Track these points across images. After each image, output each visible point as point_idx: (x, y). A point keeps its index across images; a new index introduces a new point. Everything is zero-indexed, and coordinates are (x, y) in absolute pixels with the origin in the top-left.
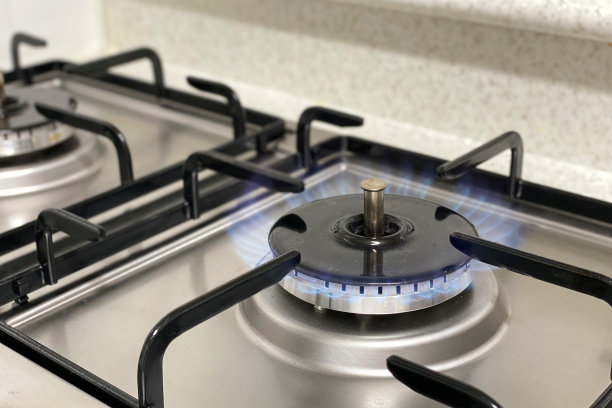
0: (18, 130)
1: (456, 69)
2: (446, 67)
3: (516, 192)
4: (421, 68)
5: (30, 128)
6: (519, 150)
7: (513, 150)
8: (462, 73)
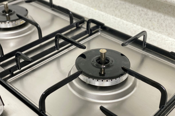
0: (12, 21)
1: (133, 5)
2: (130, 5)
3: (144, 46)
4: (123, 4)
5: (15, 20)
6: (146, 35)
7: (144, 36)
8: (134, 7)
